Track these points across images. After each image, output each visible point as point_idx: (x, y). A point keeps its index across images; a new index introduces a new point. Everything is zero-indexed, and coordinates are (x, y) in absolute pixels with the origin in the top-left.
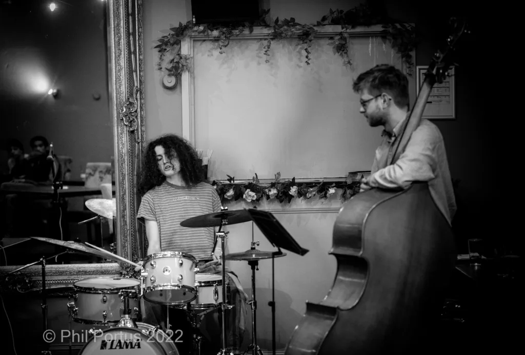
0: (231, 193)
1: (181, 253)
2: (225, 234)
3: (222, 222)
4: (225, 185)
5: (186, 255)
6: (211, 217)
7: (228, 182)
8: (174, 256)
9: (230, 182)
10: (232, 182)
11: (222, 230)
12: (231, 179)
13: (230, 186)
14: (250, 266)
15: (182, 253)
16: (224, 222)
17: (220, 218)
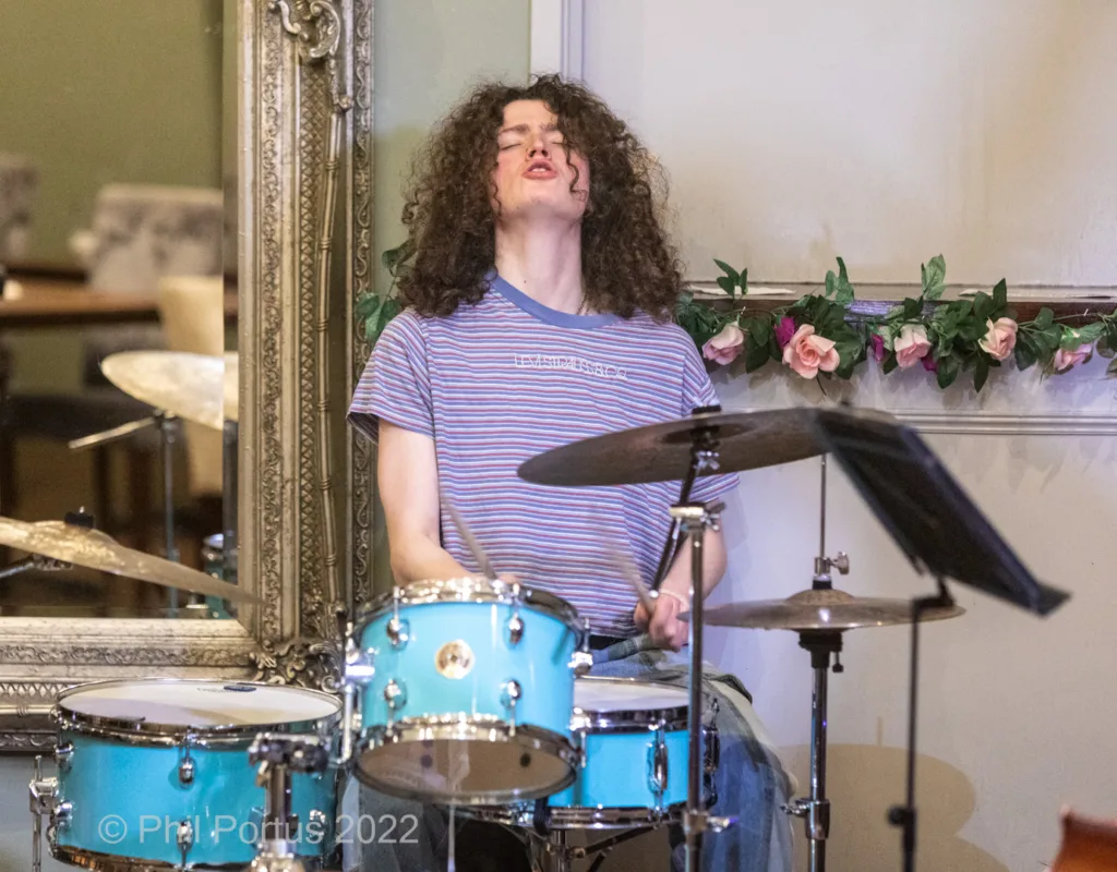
0: (730, 337)
1: (516, 589)
2: (709, 512)
3: (695, 461)
4: (706, 304)
5: (538, 597)
6: (647, 442)
7: (721, 292)
8: (488, 598)
9: (730, 290)
10: (738, 290)
11: (692, 496)
12: (732, 279)
13: (729, 307)
15: (523, 588)
16: (702, 464)
17: (690, 445)
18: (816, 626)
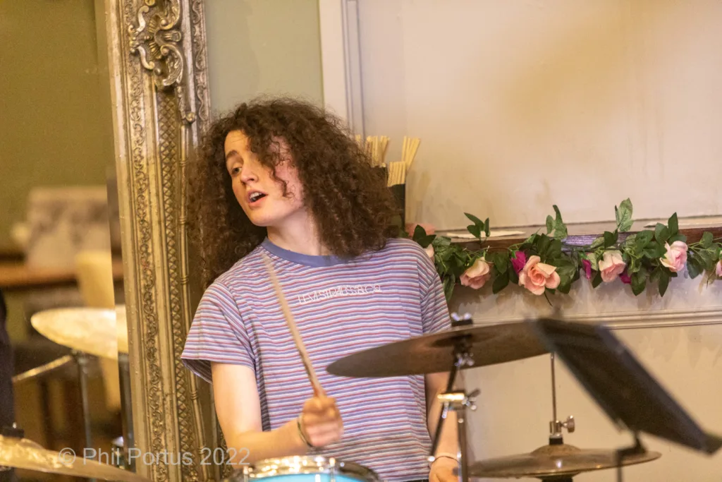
0: (480, 268)
1: (332, 462)
2: (468, 396)
3: (456, 360)
4: (461, 246)
5: (349, 466)
6: (422, 348)
7: (471, 236)
8: (313, 469)
9: (478, 235)
10: (483, 234)
12: (478, 226)
13: (478, 246)
15: (338, 461)
16: (461, 362)
17: (451, 348)
18: (552, 472)
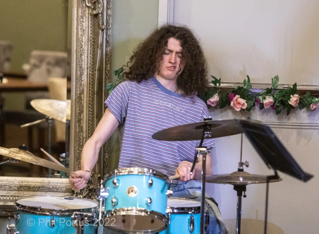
0: (215, 98)
1: (151, 171)
3: (204, 134)
5: (157, 174)
7: (213, 85)
8: (143, 173)
10: (218, 84)
12: (216, 81)
13: (215, 90)
14: (236, 192)
16: (206, 135)
18: (238, 182)
